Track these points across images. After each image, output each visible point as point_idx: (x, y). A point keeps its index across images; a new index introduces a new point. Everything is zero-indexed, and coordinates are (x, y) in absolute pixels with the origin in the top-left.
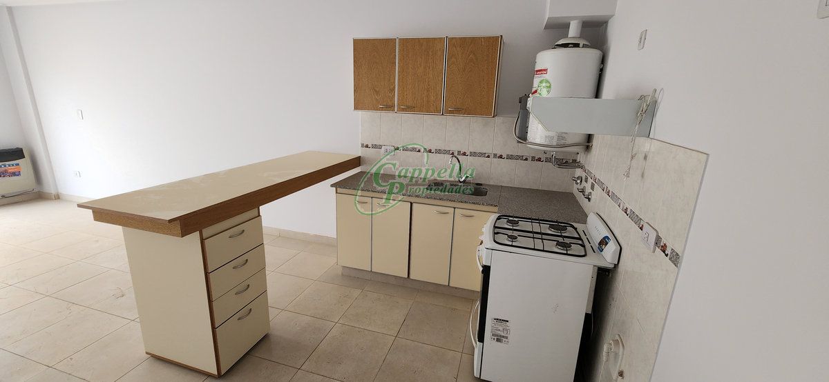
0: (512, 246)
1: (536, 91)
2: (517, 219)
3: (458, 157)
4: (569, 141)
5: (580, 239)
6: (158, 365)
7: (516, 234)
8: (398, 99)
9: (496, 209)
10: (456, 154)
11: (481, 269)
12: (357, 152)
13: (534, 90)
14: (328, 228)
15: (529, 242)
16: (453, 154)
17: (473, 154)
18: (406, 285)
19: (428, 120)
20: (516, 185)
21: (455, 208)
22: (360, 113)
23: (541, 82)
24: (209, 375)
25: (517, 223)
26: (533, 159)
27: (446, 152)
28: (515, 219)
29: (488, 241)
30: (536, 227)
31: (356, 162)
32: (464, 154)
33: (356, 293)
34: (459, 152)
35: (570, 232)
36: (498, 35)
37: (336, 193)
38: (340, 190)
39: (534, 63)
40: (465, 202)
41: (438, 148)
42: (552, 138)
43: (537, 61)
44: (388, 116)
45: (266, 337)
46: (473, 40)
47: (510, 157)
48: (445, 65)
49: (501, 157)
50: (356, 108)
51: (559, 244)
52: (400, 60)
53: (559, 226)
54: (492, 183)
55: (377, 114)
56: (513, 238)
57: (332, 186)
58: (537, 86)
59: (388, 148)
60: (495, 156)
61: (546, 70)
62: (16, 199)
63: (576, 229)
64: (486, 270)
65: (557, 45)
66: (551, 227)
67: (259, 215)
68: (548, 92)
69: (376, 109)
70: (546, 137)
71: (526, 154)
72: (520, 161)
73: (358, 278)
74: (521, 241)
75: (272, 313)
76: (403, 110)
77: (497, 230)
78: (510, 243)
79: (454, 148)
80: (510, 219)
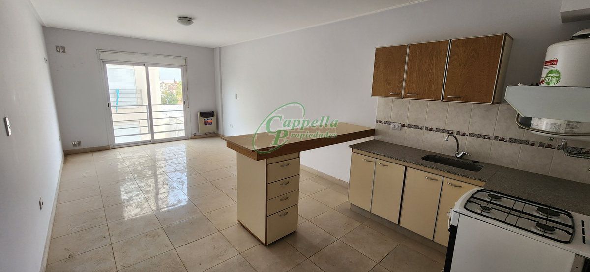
0: (480, 214)
1: (543, 81)
2: (499, 195)
3: (457, 136)
4: (582, 130)
5: (573, 227)
6: (241, 229)
7: (490, 206)
8: (405, 88)
9: (483, 184)
10: (455, 134)
11: (449, 227)
12: (373, 125)
13: (542, 79)
14: (344, 175)
15: (502, 216)
16: (452, 133)
17: (472, 135)
18: (395, 230)
19: (431, 105)
20: (519, 167)
21: (443, 177)
22: (377, 99)
23: (550, 72)
24: (261, 242)
25: (500, 198)
26: (542, 145)
27: (445, 131)
28: (497, 195)
29: (458, 206)
30: (519, 206)
31: (371, 132)
32: (464, 134)
33: (357, 224)
34: (458, 133)
35: (563, 218)
36: (502, 32)
37: (352, 152)
38: (354, 150)
39: (544, 55)
40: (454, 173)
41: (439, 127)
42: (560, 125)
43: (547, 53)
44: (398, 101)
45: (294, 233)
46: (476, 40)
47: (512, 141)
48: (447, 60)
49: (502, 140)
50: (373, 95)
51: (539, 225)
52: (409, 60)
53: (550, 211)
54: (491, 162)
55: (390, 99)
56: (485, 209)
57: (350, 146)
58: (545, 76)
59: (396, 124)
60: (496, 138)
61: (556, 61)
62: (209, 135)
63: (572, 217)
64: (453, 230)
65: (575, 37)
66: (540, 209)
67: (299, 157)
68: (558, 82)
69: (387, 95)
70: (552, 124)
71: (533, 140)
72: (525, 145)
73: (361, 215)
74: (495, 213)
75: (300, 221)
76: (408, 96)
77: (471, 200)
78: (480, 212)
79: (453, 128)
80: (492, 193)
